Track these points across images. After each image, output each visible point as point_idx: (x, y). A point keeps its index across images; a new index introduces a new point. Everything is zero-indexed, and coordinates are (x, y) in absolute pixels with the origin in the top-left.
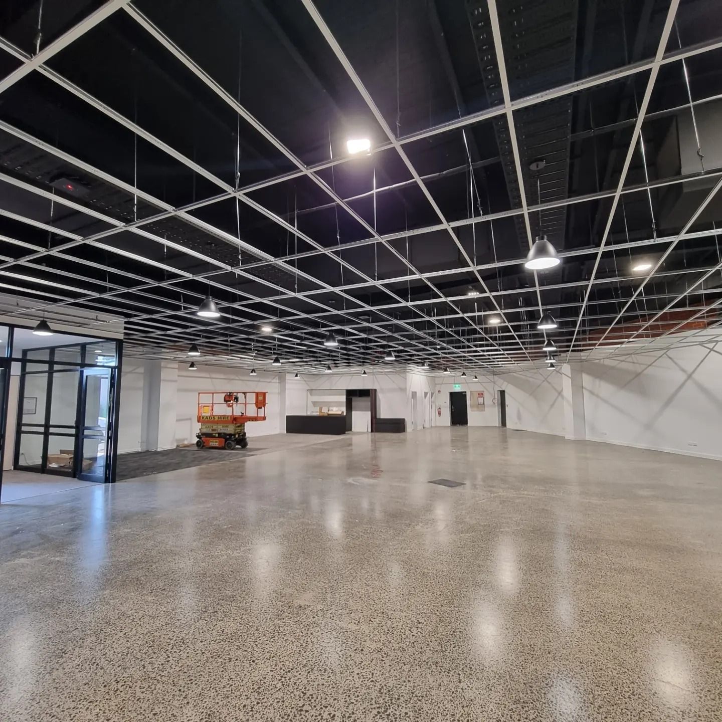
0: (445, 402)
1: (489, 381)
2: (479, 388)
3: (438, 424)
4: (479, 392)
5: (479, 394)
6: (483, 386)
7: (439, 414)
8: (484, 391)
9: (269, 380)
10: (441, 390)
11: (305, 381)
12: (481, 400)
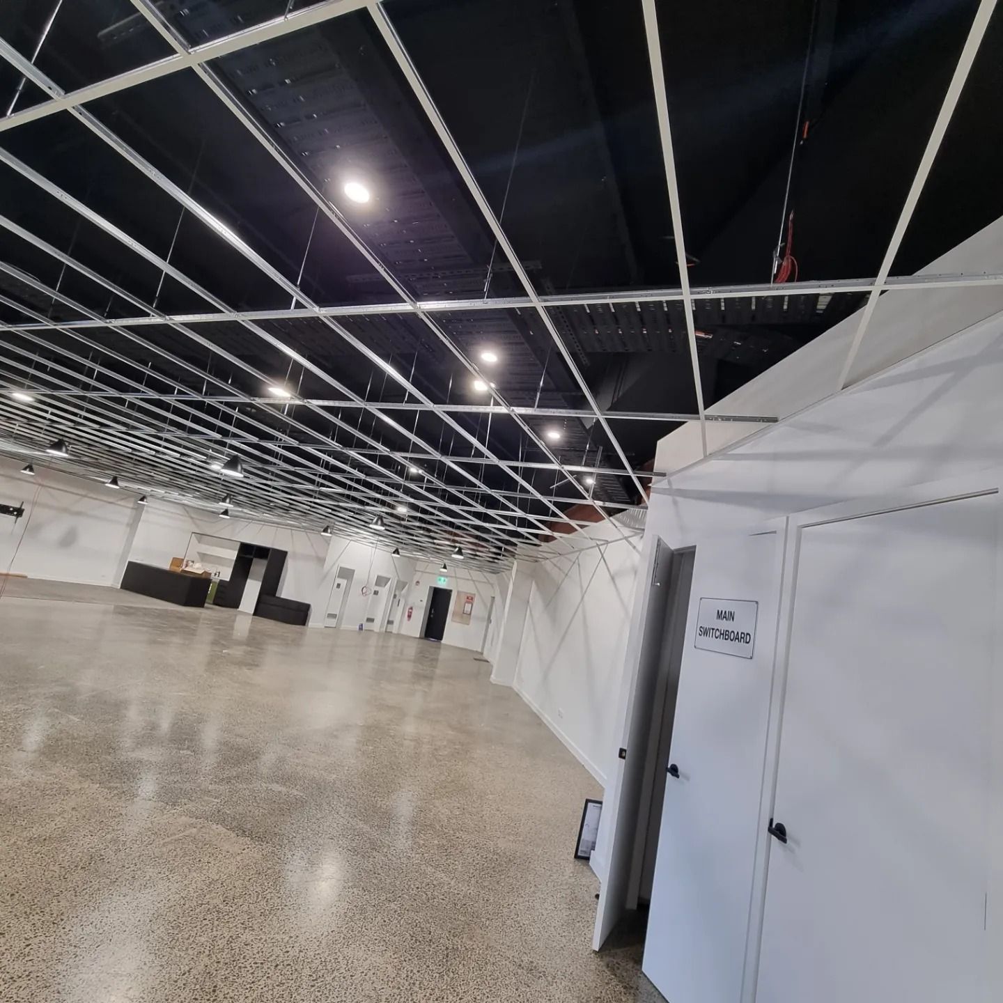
0: (421, 601)
1: (485, 580)
2: (468, 588)
3: (403, 632)
4: (469, 595)
5: (468, 598)
6: (475, 585)
7: (409, 616)
8: (475, 594)
9: (111, 500)
10: (420, 581)
11: (192, 518)
12: (468, 607)
